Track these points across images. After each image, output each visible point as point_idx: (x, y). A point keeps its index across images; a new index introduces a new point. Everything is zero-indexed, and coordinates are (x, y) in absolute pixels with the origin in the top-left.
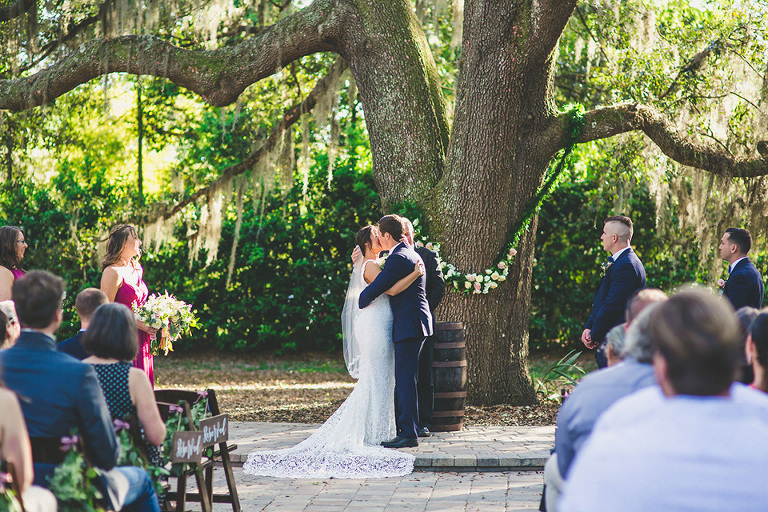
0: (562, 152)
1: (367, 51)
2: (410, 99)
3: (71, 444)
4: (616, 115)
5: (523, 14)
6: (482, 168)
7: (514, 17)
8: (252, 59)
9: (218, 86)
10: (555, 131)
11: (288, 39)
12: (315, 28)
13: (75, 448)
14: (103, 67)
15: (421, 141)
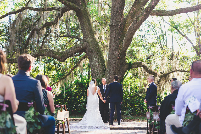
0: (128, 70)
1: (90, 51)
2: (99, 60)
3: (31, 105)
4: (138, 64)
5: (121, 43)
6: (113, 72)
7: (120, 44)
8: (68, 53)
9: (61, 58)
10: (127, 66)
11: (75, 49)
12: (80, 47)
13: (32, 106)
14: (39, 55)
15: (101, 68)
